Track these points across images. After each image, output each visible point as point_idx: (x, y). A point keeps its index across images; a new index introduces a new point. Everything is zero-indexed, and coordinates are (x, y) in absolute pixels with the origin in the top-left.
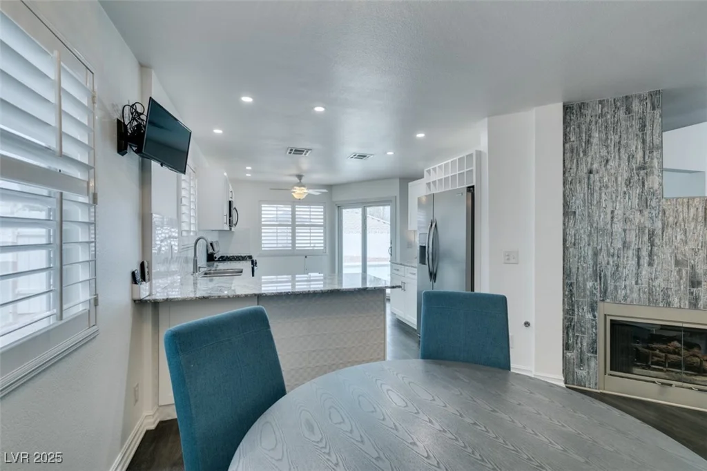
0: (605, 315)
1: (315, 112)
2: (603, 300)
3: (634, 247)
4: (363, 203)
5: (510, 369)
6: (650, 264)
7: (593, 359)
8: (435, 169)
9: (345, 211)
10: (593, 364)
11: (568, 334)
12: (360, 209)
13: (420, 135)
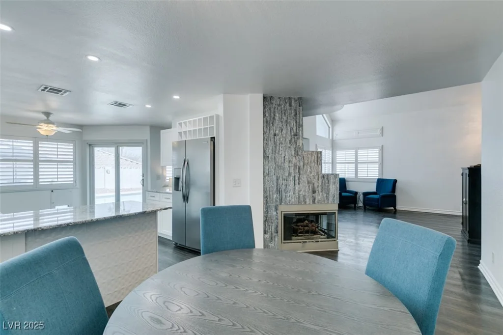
0: (281, 212)
1: (88, 59)
2: (280, 204)
3: (293, 175)
4: (116, 143)
5: (255, 248)
6: (299, 184)
7: (277, 236)
8: (185, 123)
9: (97, 150)
10: (276, 239)
11: (265, 225)
12: (114, 148)
13: (176, 97)
